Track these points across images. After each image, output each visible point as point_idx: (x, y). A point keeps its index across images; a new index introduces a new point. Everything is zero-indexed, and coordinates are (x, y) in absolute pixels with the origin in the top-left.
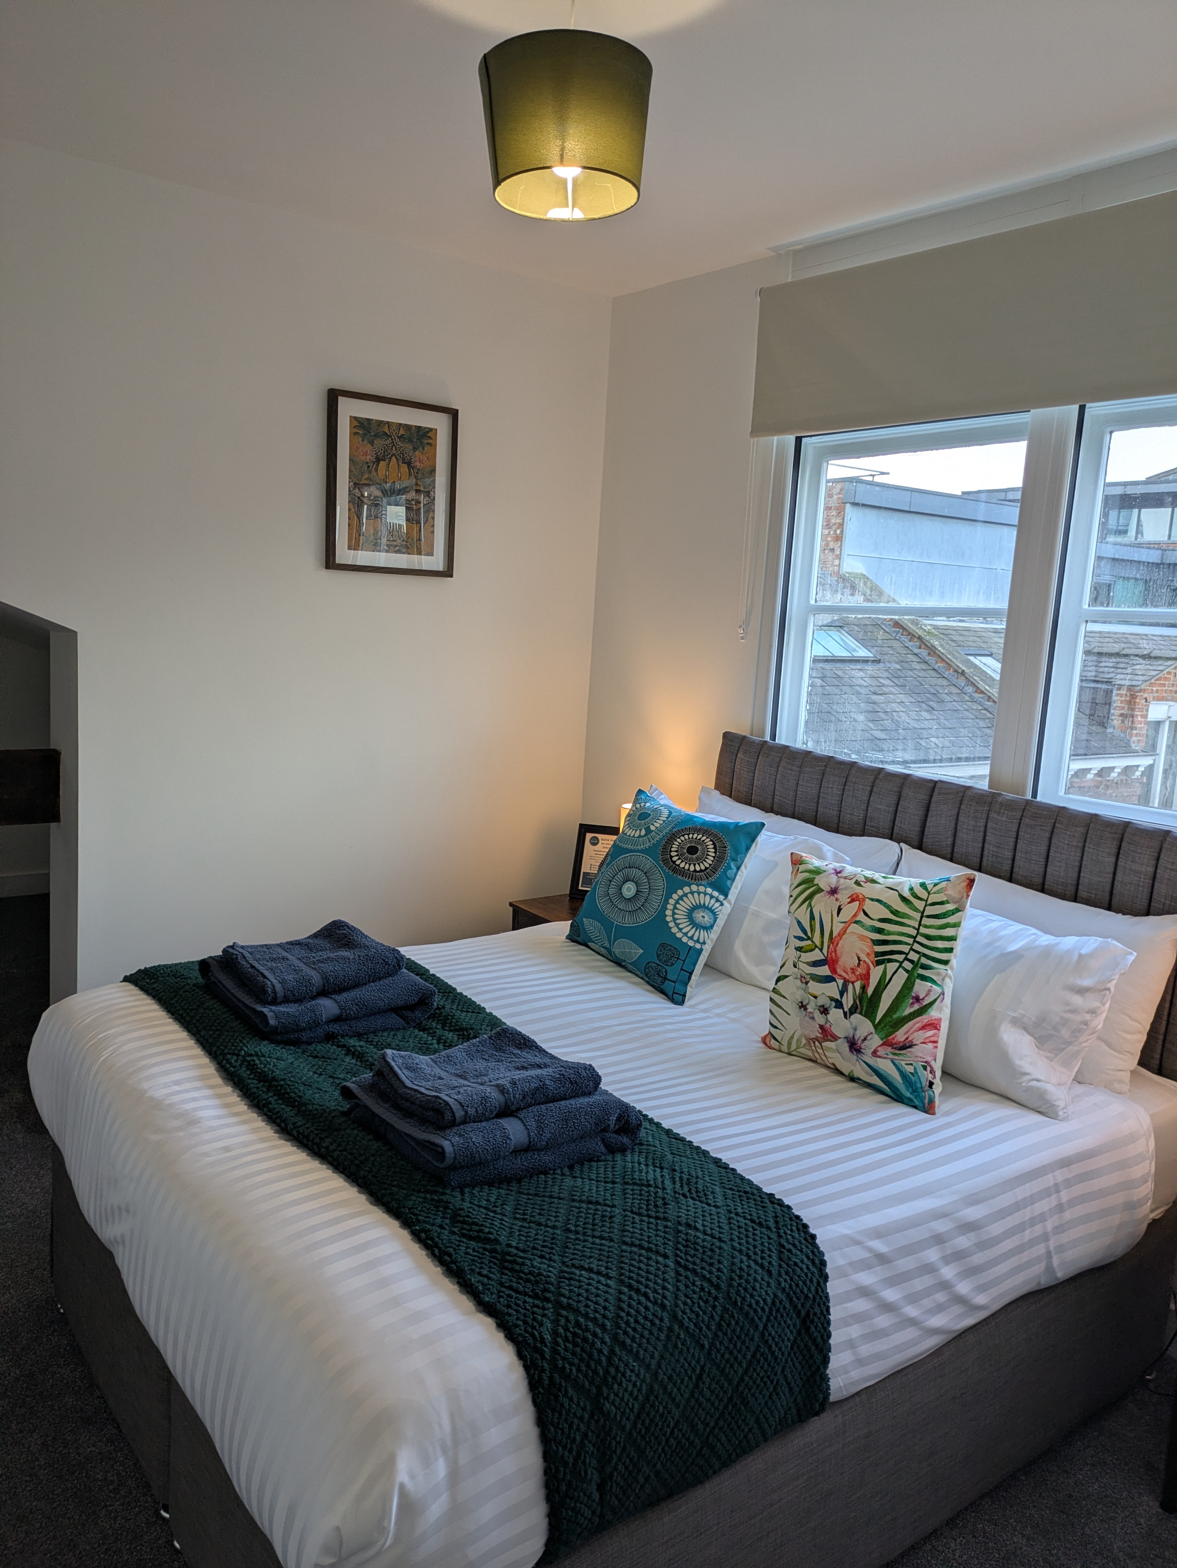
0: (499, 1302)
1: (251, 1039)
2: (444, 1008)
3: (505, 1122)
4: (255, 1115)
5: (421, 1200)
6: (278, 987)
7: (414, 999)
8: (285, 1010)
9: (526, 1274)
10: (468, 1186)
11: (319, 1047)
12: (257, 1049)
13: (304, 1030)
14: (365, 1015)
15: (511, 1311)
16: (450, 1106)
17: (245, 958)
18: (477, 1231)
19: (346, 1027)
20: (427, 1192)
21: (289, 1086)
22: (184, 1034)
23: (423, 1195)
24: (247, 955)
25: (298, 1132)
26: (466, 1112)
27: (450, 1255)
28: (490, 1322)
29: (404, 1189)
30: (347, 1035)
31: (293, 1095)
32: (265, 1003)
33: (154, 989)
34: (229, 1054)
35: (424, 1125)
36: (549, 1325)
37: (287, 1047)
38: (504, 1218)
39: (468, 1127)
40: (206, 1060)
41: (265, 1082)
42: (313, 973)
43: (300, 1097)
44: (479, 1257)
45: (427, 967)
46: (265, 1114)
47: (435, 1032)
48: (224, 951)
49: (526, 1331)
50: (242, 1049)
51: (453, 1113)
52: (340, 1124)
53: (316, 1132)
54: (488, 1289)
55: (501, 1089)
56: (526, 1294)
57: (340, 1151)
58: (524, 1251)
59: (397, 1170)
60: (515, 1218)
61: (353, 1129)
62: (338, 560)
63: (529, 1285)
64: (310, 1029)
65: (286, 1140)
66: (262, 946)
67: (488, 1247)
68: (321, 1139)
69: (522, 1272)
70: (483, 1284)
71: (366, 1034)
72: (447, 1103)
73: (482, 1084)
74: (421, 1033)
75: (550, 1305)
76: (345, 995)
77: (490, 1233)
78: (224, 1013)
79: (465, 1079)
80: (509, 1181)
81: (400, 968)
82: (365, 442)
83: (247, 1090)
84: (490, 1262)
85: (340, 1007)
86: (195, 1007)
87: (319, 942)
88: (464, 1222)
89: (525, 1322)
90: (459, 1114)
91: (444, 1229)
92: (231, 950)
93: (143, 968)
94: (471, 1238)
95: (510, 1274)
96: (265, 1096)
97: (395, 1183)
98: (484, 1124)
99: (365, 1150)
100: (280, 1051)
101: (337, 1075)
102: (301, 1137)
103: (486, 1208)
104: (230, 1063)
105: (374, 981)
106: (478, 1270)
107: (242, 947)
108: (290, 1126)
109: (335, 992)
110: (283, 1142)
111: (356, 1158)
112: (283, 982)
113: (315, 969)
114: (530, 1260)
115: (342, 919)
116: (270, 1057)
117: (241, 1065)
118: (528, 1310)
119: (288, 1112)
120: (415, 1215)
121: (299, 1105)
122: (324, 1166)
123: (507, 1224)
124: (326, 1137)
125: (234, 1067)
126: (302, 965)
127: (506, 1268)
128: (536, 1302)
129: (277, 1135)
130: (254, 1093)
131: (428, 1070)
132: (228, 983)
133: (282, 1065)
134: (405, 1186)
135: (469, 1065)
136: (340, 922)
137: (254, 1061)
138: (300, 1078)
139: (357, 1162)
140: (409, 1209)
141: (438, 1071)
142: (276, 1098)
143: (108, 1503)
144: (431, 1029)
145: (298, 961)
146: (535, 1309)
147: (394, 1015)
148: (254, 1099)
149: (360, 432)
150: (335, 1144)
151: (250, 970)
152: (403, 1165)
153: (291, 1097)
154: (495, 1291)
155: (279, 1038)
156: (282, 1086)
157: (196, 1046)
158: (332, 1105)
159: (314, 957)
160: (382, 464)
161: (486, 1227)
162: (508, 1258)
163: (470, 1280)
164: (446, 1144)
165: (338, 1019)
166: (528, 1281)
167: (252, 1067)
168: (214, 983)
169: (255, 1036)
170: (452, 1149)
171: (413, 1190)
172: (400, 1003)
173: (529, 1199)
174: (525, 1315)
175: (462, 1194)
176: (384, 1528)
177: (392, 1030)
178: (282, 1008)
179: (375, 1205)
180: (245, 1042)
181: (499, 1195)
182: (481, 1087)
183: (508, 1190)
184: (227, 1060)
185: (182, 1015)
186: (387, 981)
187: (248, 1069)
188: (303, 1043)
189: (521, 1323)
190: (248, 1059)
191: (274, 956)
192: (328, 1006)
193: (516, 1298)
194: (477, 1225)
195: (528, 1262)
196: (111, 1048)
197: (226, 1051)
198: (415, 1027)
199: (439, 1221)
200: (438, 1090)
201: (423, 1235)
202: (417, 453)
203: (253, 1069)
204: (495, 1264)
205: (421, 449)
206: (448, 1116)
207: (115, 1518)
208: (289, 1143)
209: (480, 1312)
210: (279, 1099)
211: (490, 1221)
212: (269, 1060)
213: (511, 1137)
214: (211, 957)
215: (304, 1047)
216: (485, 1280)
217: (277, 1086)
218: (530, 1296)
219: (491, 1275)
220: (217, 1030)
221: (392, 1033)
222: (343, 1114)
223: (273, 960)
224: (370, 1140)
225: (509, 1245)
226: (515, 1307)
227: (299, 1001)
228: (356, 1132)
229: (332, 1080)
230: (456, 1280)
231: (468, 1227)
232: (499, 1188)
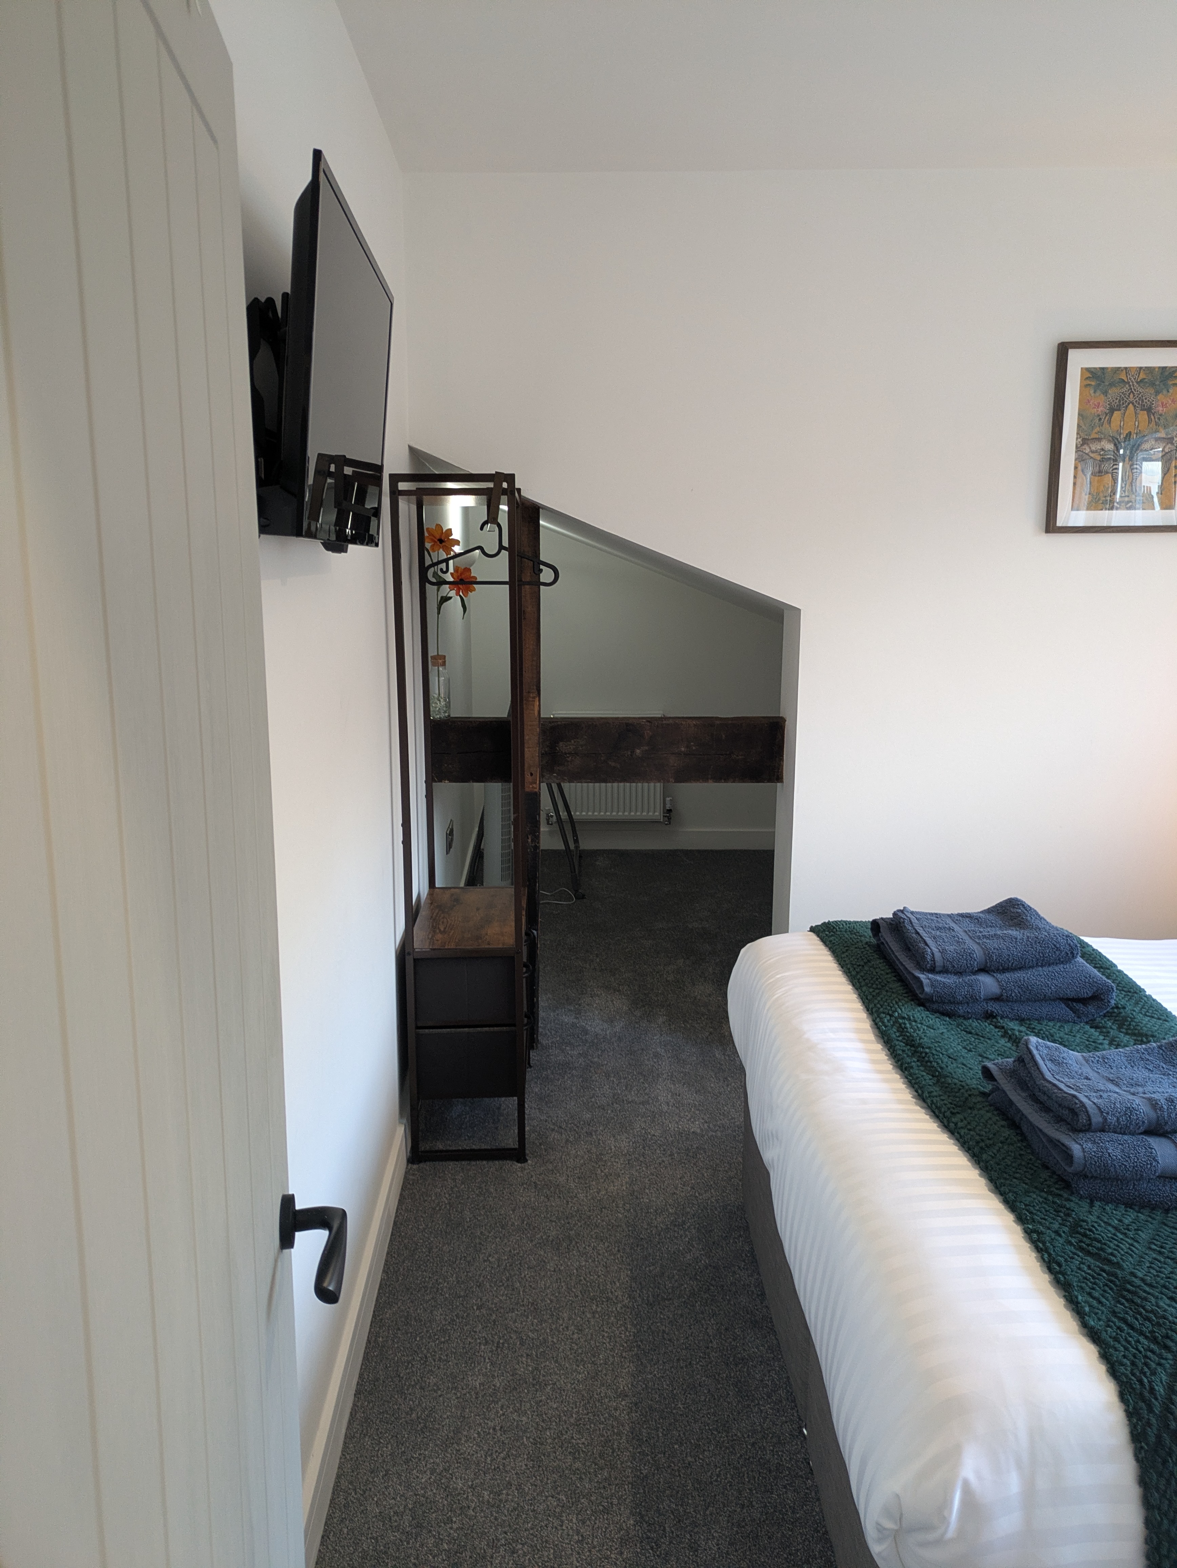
0: (1106, 1331)
1: (907, 1002)
2: (1124, 1008)
3: (1154, 1142)
4: (898, 1077)
5: (1041, 1200)
6: (938, 956)
7: (1087, 993)
8: (943, 980)
9: (1147, 1311)
10: (1101, 1200)
11: (975, 1024)
12: (910, 1014)
13: (961, 1003)
14: (1028, 1000)
15: (1117, 1345)
16: (1086, 1108)
17: (911, 923)
18: (1098, 1249)
19: (1007, 1009)
20: (1048, 1193)
21: (933, 1055)
22: (850, 988)
23: (1045, 1195)
24: (914, 920)
25: (932, 1101)
26: (1105, 1119)
27: (1060, 1265)
28: (1092, 1350)
29: (1026, 1184)
30: (1007, 1017)
31: (935, 1064)
32: (923, 970)
33: (831, 941)
34: (884, 1013)
35: (1058, 1122)
36: (1164, 1378)
37: (942, 1017)
38: (1135, 1244)
39: (1106, 1137)
40: (864, 1015)
41: (913, 1046)
42: (975, 947)
43: (942, 1068)
44: (1093, 1277)
45: (1115, 962)
46: (906, 1078)
47: (1108, 1032)
48: (895, 914)
49: (1133, 1374)
50: (896, 1011)
51: (1089, 1116)
52: (975, 1103)
53: (949, 1105)
54: (1096, 1314)
55: (1154, 1104)
56: (1141, 1333)
57: (970, 1130)
58: (1151, 1285)
59: (1023, 1163)
60: (1150, 1248)
61: (987, 1112)
62: (1059, 523)
63: (1148, 1324)
64: (968, 1003)
65: (922, 1107)
66: (932, 914)
67: (1106, 1268)
68: (952, 1113)
69: (1144, 1308)
70: (1090, 1306)
71: (1029, 1019)
72: (1083, 1105)
73: (1134, 1094)
74: (1093, 1030)
75: (1169, 1356)
76: (1008, 975)
77: (1112, 1254)
78: (887, 974)
79: (1117, 1085)
80: (1153, 1208)
81: (1074, 957)
82: (1097, 394)
83: (894, 1050)
84: (1106, 1285)
85: (1001, 986)
86: (862, 963)
87: (991, 917)
88: (1085, 1235)
89: (1133, 1364)
90: (1096, 1119)
91: (1060, 1236)
92: (900, 914)
93: (827, 921)
94: (1089, 1253)
95: (1127, 1305)
96: (908, 1060)
97: (1018, 1175)
98: (1126, 1137)
99: (994, 1134)
100: (934, 1020)
101: (988, 1055)
102: (934, 1106)
103: (1116, 1228)
104: (883, 1022)
105: (1042, 966)
106: (1088, 1290)
107: (912, 913)
108: (926, 1094)
109: (998, 970)
110: (919, 1108)
111: (982, 1140)
112: (943, 952)
113: (979, 944)
114: (1157, 1298)
115: (1019, 898)
116: (922, 1024)
117: (892, 1026)
118: (1140, 1352)
119: (927, 1079)
120: (1031, 1213)
121: (939, 1076)
122: (952, 1141)
123: (1137, 1252)
124: (958, 1113)
125: (886, 1027)
126: (966, 938)
127: (1124, 1297)
128: (1152, 1346)
129: (914, 1100)
130: (899, 1055)
131: (1075, 1067)
132: (893, 945)
133: (931, 1033)
134: (1027, 1181)
135: (1127, 1072)
136: (1016, 900)
137: (905, 1024)
138: (947, 1050)
139: (983, 1144)
140: (1026, 1205)
141: (1087, 1070)
142: (919, 1064)
143: (761, 1403)
144: (1104, 1027)
145: (963, 934)
146: (1149, 1354)
147: (1063, 1006)
148: (898, 1061)
149: (1093, 383)
150: (965, 1122)
151: (914, 935)
152: (1030, 1159)
153: (933, 1067)
154: (1104, 1317)
155: (935, 1006)
156: (926, 1053)
157: (857, 1000)
158: (974, 1083)
159: (981, 932)
160: (1116, 414)
161: (1109, 1247)
162: (1129, 1287)
163: (1077, 1297)
164: (1076, 1149)
165: (997, 999)
166: (1149, 1319)
167: (902, 1030)
168: (882, 943)
169: (912, 1000)
170: (1081, 1154)
171: (1036, 1187)
172: (1071, 994)
173: (1173, 1233)
174: (1134, 1356)
175: (1092, 1205)
176: (944, 1518)
177: (1059, 1020)
178: (938, 978)
179: (992, 1192)
180: (900, 1004)
181: (1137, 1219)
182: (1131, 1097)
183: (1150, 1216)
184: (881, 1019)
185: (849, 969)
186: (1057, 968)
187: (898, 1031)
188: (959, 1016)
189: (1128, 1363)
190: (900, 1021)
191: (941, 925)
192: (988, 984)
193: (1128, 1334)
194: (1099, 1241)
195: (1153, 1300)
196: (783, 989)
197: (881, 1010)
198: (1087, 1023)
199: (1056, 1226)
200: (1079, 1090)
201: (1035, 1236)
202: (1160, 397)
203: (902, 1032)
204: (1111, 1289)
205: (1165, 392)
206: (1083, 1119)
207: (765, 1418)
208: (923, 1111)
209: (1084, 1335)
210: (922, 1065)
211: (1116, 1242)
212: (919, 1026)
213: (1159, 1159)
214: (882, 918)
215: (961, 1020)
216: (1095, 1303)
217: (921, 1053)
218: (1146, 1337)
219: (1104, 1300)
220: (877, 988)
221: (1059, 1024)
222: (984, 1094)
223: (938, 929)
224: (1003, 1126)
225: (1133, 1274)
226: (1124, 1343)
227: (959, 973)
228: (989, 1115)
229: (980, 1059)
230: (1064, 1293)
231: (1088, 1241)
232: (1139, 1212)
